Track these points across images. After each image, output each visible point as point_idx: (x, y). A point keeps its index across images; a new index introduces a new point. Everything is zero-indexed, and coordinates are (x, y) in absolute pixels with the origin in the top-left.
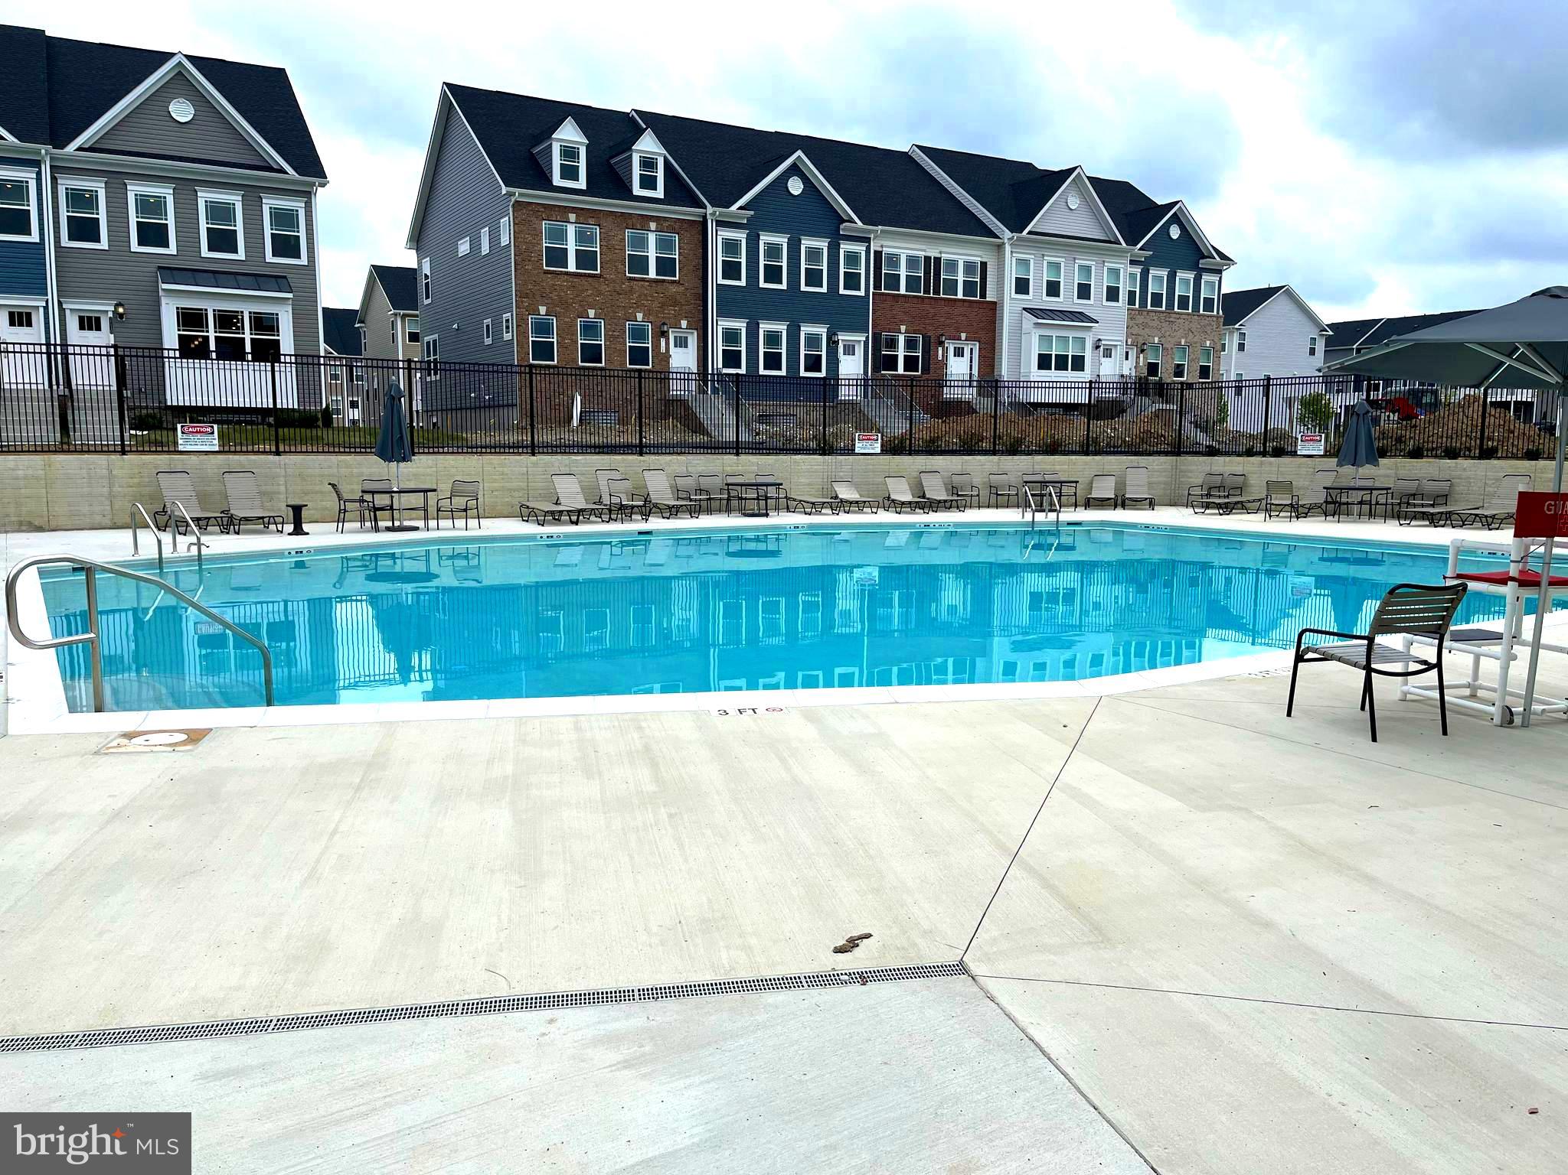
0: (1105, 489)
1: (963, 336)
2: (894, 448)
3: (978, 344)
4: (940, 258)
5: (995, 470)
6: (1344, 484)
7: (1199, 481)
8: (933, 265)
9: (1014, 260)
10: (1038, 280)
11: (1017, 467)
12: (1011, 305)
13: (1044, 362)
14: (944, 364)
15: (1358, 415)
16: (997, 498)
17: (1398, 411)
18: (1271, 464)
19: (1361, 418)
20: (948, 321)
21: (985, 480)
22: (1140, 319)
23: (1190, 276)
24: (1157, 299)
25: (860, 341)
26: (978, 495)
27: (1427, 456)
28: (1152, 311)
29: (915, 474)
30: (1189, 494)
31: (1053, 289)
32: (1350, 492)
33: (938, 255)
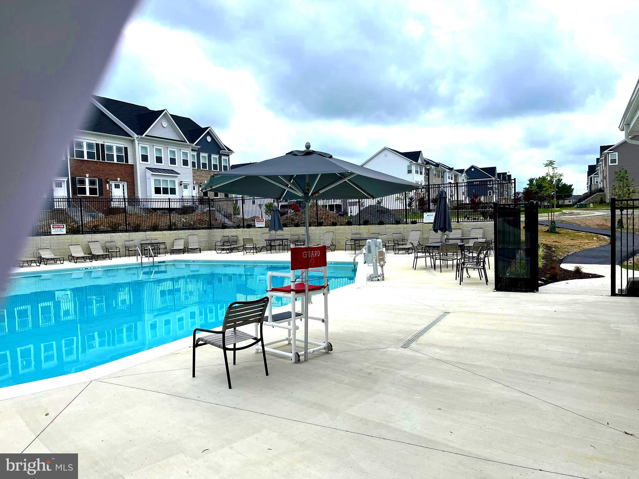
0: (179, 245)
1: (119, 179)
2: (72, 231)
3: (126, 183)
4: (104, 145)
5: (128, 239)
6: (274, 238)
7: (220, 239)
8: (101, 148)
9: (140, 147)
10: (152, 155)
11: (138, 237)
12: (140, 167)
13: (158, 191)
14: (110, 191)
15: (274, 211)
16: (129, 252)
17: (293, 209)
18: (246, 231)
19: (275, 212)
20: (110, 173)
21: (123, 244)
22: (198, 173)
23: (217, 156)
24: (204, 165)
25: (64, 181)
26: (119, 251)
27: (302, 226)
28: (203, 170)
29: (86, 243)
30: (216, 245)
31: (159, 160)
32: (275, 241)
33: (103, 143)
